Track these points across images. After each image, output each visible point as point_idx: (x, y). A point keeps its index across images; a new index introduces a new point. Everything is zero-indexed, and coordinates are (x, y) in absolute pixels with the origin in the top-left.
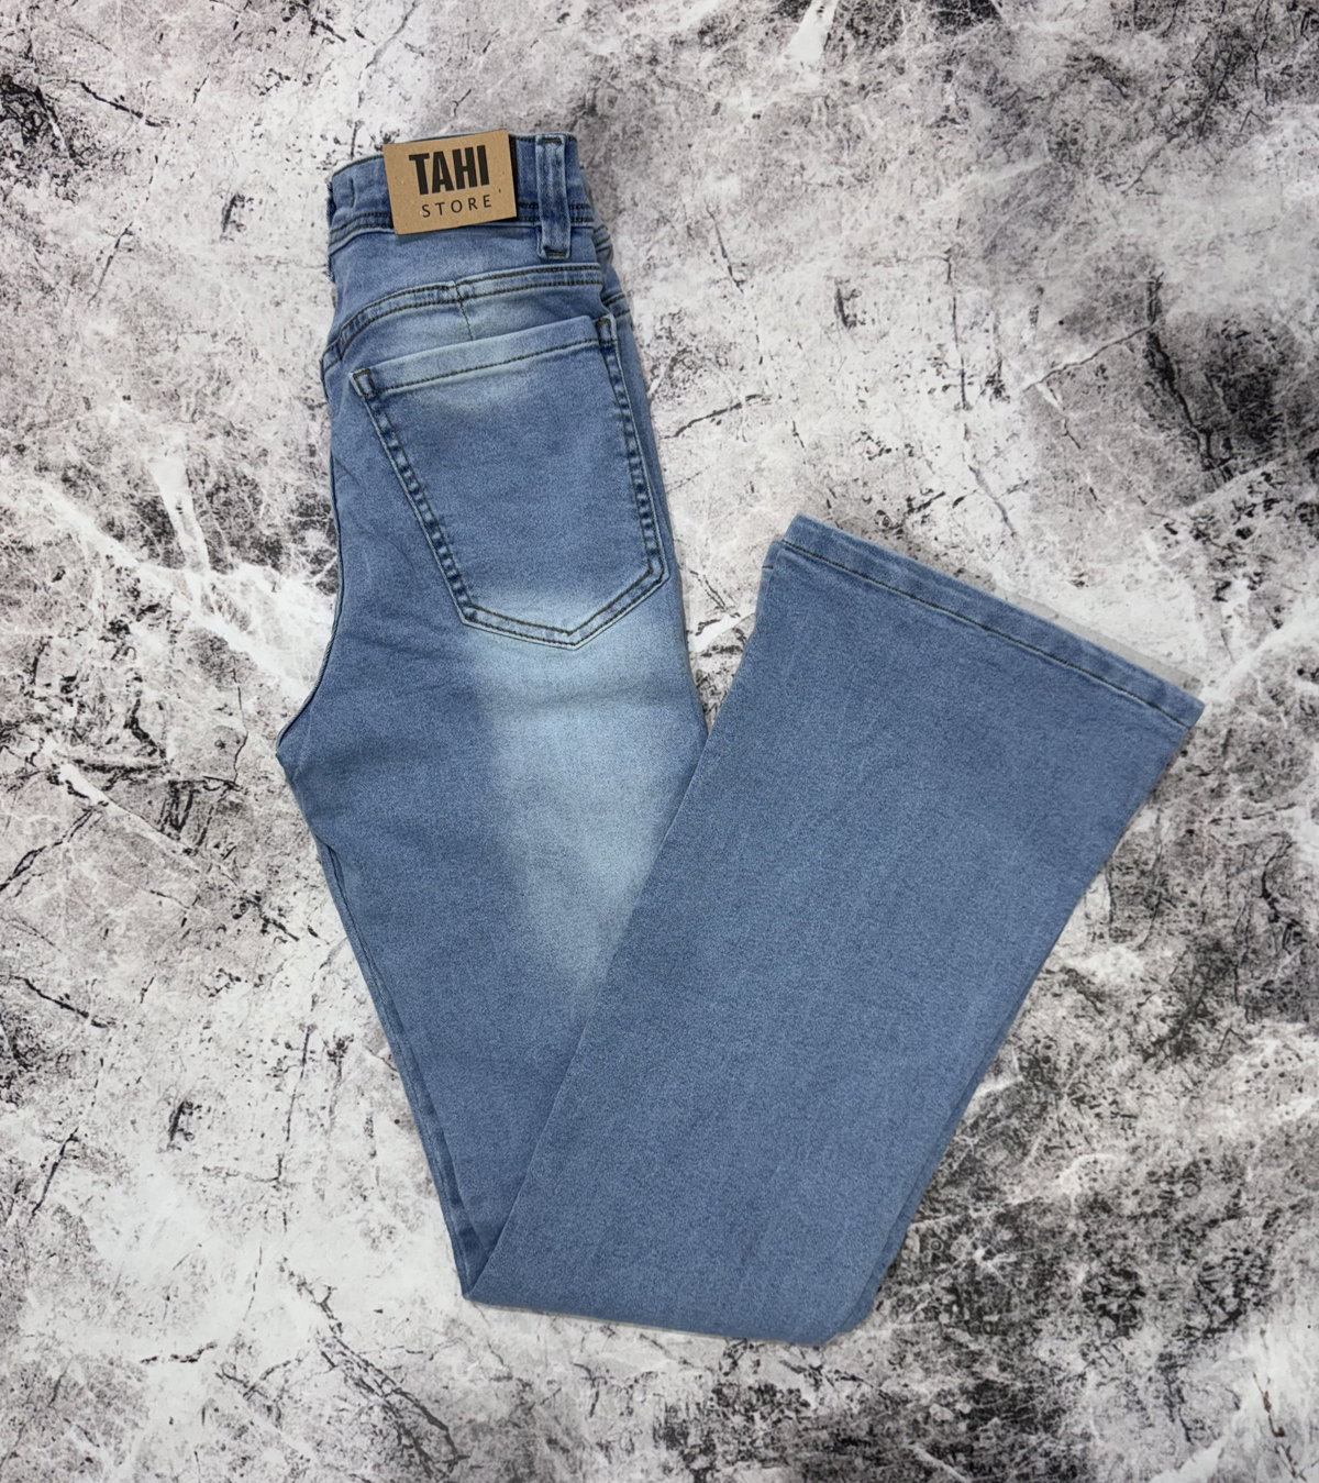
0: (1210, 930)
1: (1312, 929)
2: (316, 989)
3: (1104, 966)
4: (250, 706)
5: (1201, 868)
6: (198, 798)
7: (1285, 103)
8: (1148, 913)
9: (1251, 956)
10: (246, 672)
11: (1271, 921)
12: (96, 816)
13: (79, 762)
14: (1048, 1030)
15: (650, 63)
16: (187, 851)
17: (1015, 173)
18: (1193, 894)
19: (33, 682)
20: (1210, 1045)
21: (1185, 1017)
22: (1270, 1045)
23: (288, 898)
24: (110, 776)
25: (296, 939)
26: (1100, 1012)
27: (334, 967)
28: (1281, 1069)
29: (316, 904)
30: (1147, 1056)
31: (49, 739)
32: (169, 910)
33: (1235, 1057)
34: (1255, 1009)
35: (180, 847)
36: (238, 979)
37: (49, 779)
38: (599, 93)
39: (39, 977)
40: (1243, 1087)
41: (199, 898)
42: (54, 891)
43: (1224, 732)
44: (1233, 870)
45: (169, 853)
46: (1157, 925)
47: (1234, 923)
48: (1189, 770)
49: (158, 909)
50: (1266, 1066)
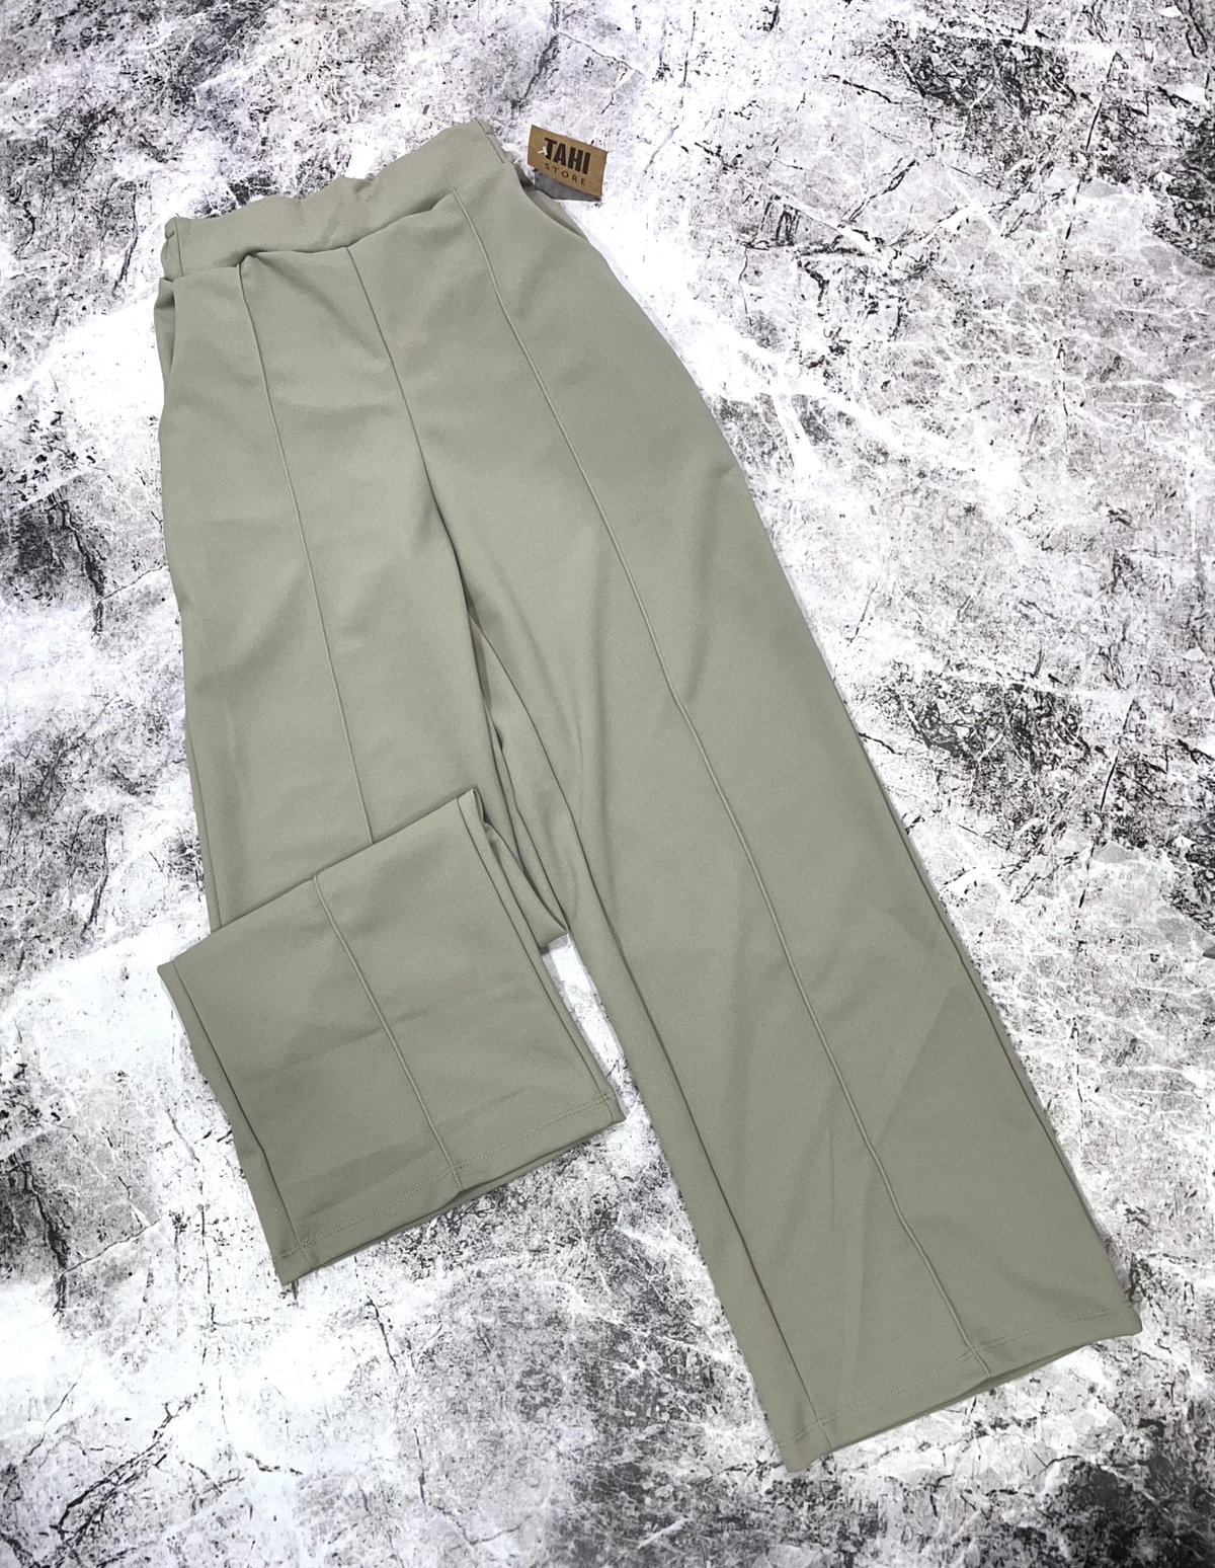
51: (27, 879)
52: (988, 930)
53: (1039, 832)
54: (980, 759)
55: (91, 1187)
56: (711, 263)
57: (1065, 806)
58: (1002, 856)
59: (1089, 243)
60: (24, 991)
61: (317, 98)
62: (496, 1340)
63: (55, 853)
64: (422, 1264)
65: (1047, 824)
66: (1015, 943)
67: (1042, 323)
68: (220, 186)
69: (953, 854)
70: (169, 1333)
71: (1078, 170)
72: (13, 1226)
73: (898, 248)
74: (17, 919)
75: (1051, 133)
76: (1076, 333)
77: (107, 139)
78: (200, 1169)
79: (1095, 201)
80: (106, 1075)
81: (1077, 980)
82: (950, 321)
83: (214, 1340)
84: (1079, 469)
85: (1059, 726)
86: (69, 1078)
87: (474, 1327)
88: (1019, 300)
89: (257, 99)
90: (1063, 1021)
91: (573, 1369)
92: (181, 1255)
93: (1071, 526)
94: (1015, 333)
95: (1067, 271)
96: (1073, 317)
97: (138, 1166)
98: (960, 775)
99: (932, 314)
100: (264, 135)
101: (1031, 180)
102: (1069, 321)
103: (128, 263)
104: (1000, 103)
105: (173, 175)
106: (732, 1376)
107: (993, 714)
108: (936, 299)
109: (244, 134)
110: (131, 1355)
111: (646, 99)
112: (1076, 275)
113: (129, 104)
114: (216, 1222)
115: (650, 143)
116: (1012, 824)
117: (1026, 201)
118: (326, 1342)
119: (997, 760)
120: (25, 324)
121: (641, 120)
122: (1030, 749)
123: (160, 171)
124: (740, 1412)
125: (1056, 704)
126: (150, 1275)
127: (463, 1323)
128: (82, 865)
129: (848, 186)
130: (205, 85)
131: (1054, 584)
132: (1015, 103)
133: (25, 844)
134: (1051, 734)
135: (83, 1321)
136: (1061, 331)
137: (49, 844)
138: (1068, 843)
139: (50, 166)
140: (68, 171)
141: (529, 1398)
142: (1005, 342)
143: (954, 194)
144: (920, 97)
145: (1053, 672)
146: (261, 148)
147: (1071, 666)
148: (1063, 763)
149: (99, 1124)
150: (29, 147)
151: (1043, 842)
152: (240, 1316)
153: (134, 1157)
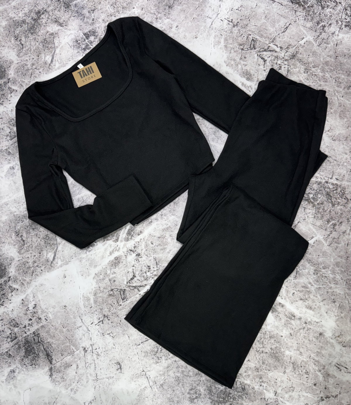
0: (34, 37)
1: (13, 39)
2: (220, 9)
3: (55, 28)
4: (240, 66)
5: (36, 49)
6: (249, 46)
7: (23, 214)
8: (46, 39)
9: (25, 32)
10: (241, 74)
11: (21, 39)
12: (271, 41)
13: (276, 52)
14: (66, 14)
15: (162, 215)
16: (250, 35)
17: (81, 195)
18: (37, 44)
19: (288, 68)
20: (33, 14)
21: (38, 19)
22: (20, 15)
23: (227, 27)
24: (269, 49)
25: (225, 19)
26: (55, 18)
27: (216, 14)
28: (18, 10)
29: (222, 26)
30: (46, 10)
31: (283, 56)
32: (253, 22)
33: (28, 12)
34: (24, 22)
35: (252, 36)
36: (237, 9)
37: (282, 48)
38: (173, 207)
39: (280, 6)
40: (26, 6)
41: (247, 25)
42: (278, 25)
43: (32, 77)
44: (29, 49)
45: (254, 34)
46: (45, 37)
47: (29, 39)
48: (39, 69)
49: (255, 23)
50: (21, 10)
51: (33, 249)
52: (321, 254)
53: (335, 225)
54: (316, 204)
55: (58, 340)
56: (231, 55)
57: (342, 217)
58: (324, 232)
59: (343, 48)
60: (34, 282)
61: (109, 6)
62: (181, 380)
63: (41, 240)
64: (158, 359)
65: (337, 222)
66: (329, 258)
67: (330, 72)
68: (80, 34)
69: (310, 232)
70: (84, 382)
71: (339, 26)
72: (35, 353)
73: (287, 50)
74: (31, 261)
75: (330, 15)
76: (340, 75)
77: (44, 20)
78: (90, 334)
79: (344, 35)
80: (60, 307)
81: (347, 268)
82: (303, 72)
83: (98, 384)
84: (342, 116)
85: (339, 193)
86: (49, 308)
87: (174, 377)
88: (323, 65)
89: (90, 6)
90: (343, 280)
91: (204, 388)
92: (86, 359)
93: (340, 133)
94: (322, 75)
95: (337, 57)
96: (339, 70)
97: (72, 333)
98: (311, 209)
99: (297, 69)
100: (93, 18)
101: (325, 29)
102: (338, 72)
103: (53, 58)
104: (315, 5)
105: (66, 31)
106: (251, 387)
107: (320, 190)
108: (299, 65)
109: (87, 17)
110: (73, 389)
111: (209, 5)
112: (339, 58)
113: (51, 8)
114: (96, 349)
115: (211, 18)
116: (326, 222)
117: (324, 35)
118: (131, 383)
119: (321, 204)
120: (22, 78)
121: (208, 12)
122: (331, 200)
123: (61, 29)
124: (253, 398)
125: (338, 186)
126: (77, 365)
127: (171, 376)
128: (50, 244)
129: (271, 31)
130: (74, 2)
131: (336, 151)
132: (320, 5)
133: (32, 238)
134: (337, 196)
135: (58, 380)
136: (335, 75)
137: (39, 238)
138: (343, 228)
139: (27, 28)
140: (33, 29)
141: (191, 397)
142: (319, 78)
143: (302, 33)
144: (291, 4)
145: (337, 177)
146: (92, 22)
147: (342, 175)
148: (341, 204)
149: (59, 321)
150: (20, 22)
151: (336, 228)
152: (105, 376)
153: (70, 331)
